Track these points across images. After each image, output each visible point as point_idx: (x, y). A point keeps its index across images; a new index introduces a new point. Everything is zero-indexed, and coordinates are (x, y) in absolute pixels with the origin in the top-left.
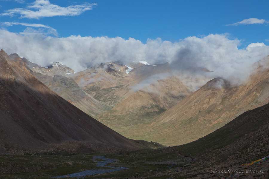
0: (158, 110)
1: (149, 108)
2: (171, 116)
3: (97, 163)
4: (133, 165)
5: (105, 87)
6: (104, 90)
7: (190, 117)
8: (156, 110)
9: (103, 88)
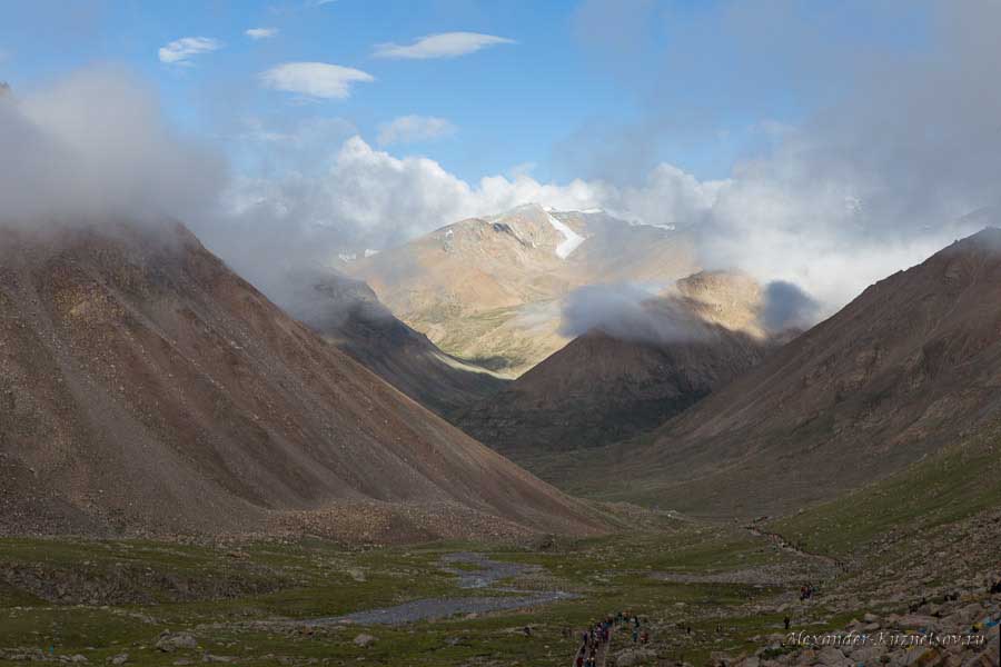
0: (679, 393)
1: (643, 386)
2: (727, 416)
3: (458, 576)
4: (603, 584)
5: (481, 308)
6: (478, 317)
7: (800, 420)
8: (672, 394)
9: (470, 312)
